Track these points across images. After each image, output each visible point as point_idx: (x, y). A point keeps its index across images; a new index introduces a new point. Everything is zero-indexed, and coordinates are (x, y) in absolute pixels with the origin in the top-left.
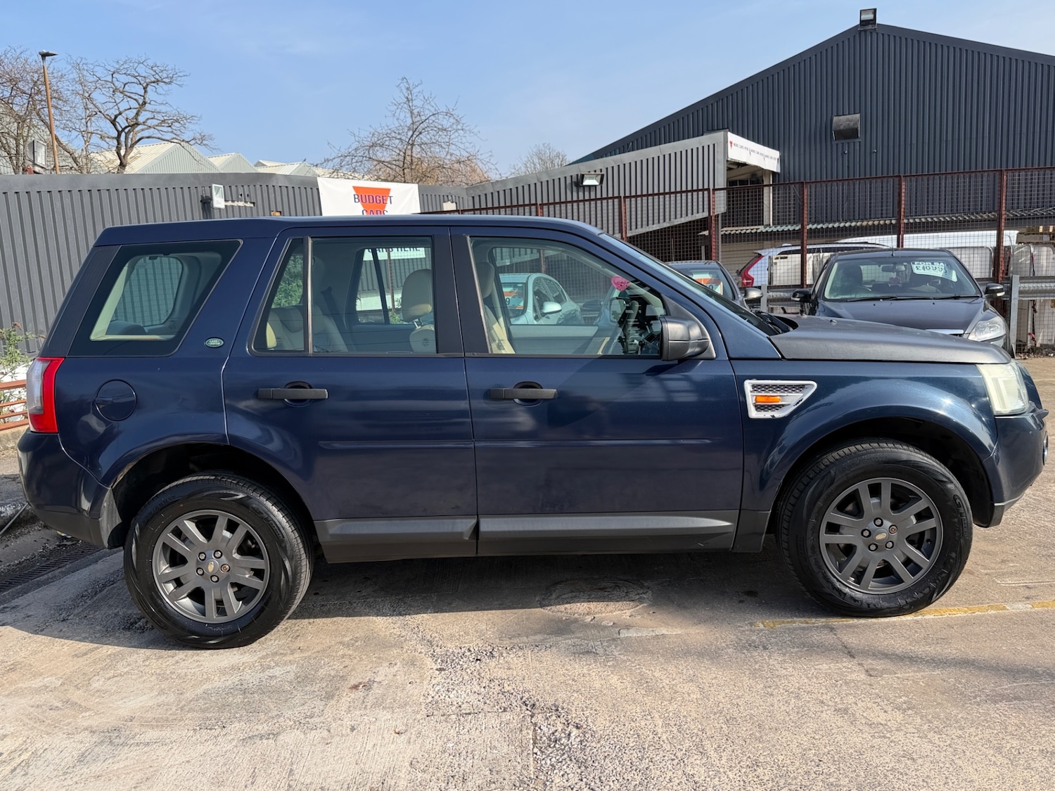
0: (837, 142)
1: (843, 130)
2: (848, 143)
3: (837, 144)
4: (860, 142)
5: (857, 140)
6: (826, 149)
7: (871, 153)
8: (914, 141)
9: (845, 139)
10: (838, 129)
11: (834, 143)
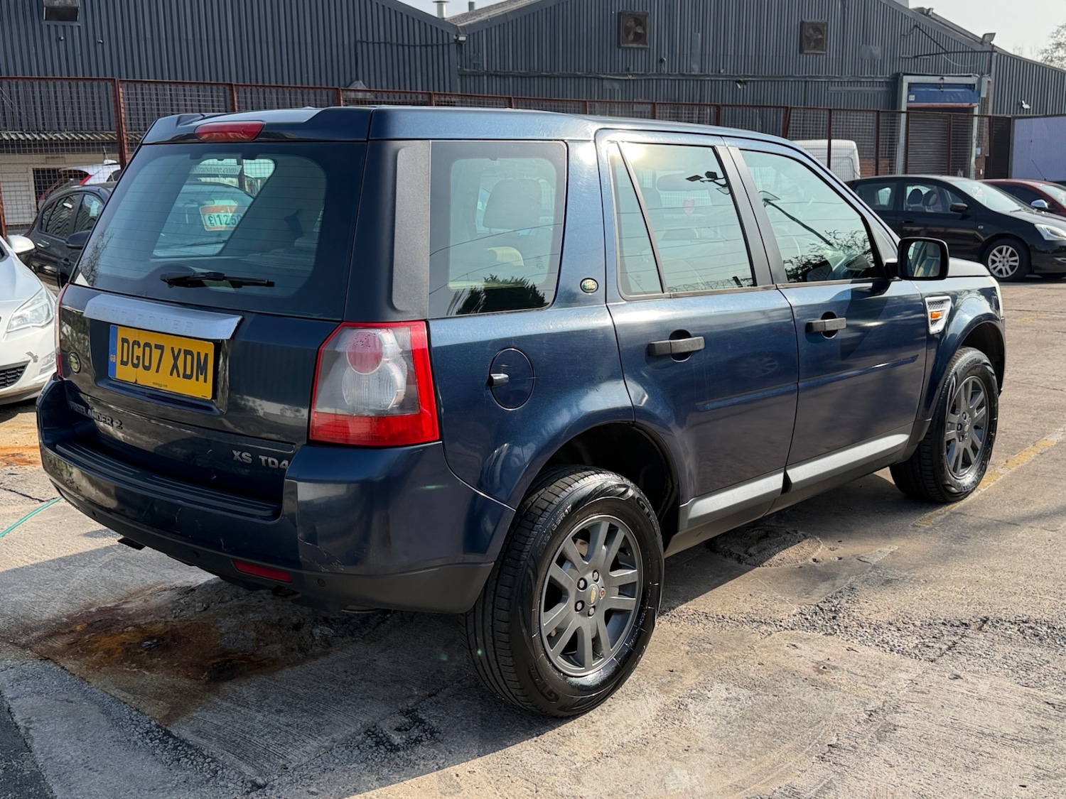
0: (48, 22)
1: (58, 8)
2: (64, 26)
3: (48, 26)
4: (79, 27)
5: (75, 24)
6: (34, 30)
7: (95, 43)
8: (148, 35)
9: (60, 19)
10: (51, 5)
11: (45, 23)
